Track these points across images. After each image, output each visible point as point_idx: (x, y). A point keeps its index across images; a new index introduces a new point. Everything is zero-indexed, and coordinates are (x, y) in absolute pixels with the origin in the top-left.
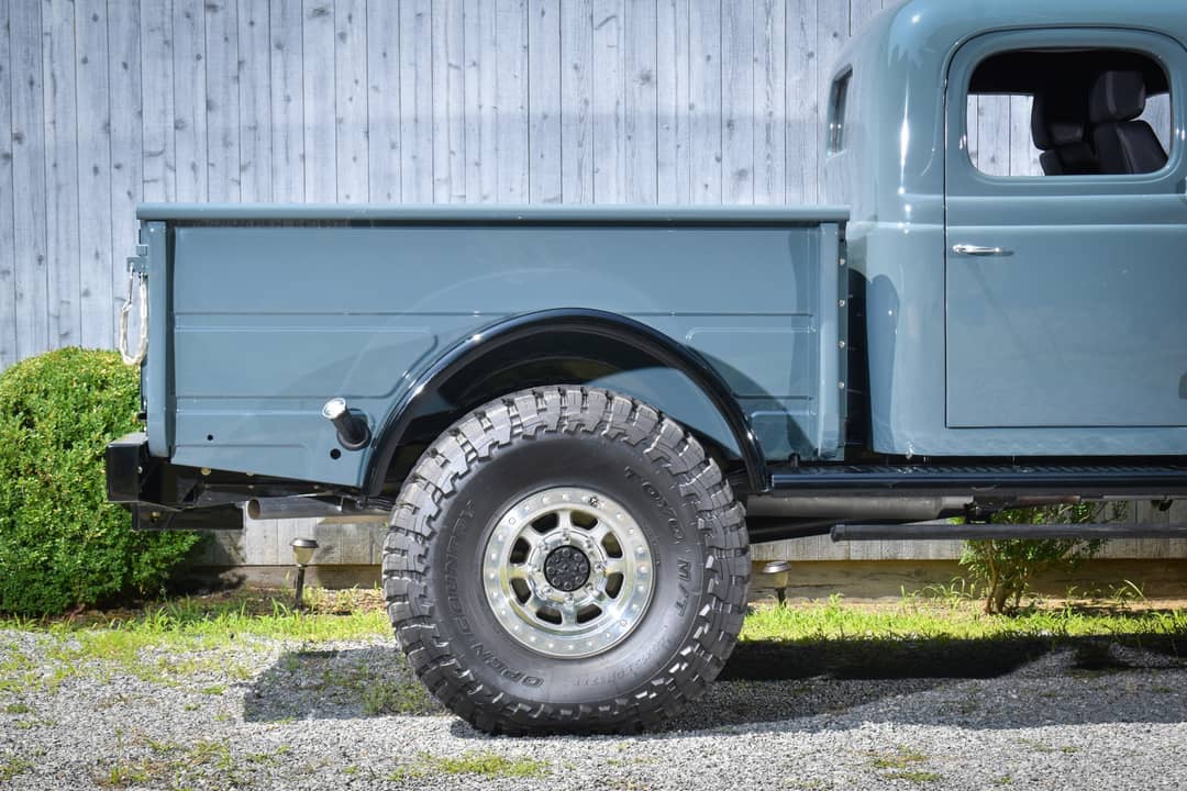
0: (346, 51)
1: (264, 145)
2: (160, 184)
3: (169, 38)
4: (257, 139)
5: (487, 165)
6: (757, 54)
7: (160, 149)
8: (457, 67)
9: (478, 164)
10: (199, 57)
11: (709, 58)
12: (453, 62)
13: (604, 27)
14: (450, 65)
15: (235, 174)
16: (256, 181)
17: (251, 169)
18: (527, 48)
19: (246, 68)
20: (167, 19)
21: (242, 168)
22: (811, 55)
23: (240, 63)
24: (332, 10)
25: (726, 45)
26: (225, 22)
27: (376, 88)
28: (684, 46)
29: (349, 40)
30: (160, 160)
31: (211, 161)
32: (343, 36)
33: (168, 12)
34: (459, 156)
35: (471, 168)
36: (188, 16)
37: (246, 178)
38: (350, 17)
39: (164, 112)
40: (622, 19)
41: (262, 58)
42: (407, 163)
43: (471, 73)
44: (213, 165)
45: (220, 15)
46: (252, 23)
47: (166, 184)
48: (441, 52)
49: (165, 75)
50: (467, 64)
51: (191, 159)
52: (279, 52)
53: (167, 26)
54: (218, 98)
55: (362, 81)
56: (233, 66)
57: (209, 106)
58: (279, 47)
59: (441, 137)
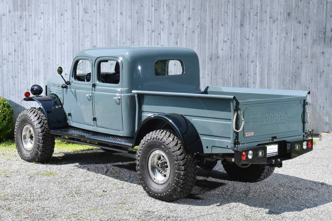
0: (40, 41)
1: (25, 58)
2: (6, 65)
3: (8, 38)
4: (24, 57)
5: (66, 62)
6: (115, 43)
7: (6, 58)
8: (60, 44)
9: (64, 62)
10: (13, 42)
11: (106, 43)
12: (60, 43)
13: (87, 38)
14: (59, 44)
15: (20, 63)
16: (23, 64)
17: (22, 62)
18: (73, 41)
19: (22, 44)
20: (7, 35)
21: (21, 62)
22: (124, 43)
23: (21, 43)
24: (37, 34)
25: (109, 41)
26: (18, 35)
27: (45, 48)
28: (101, 41)
29: (40, 39)
30: (6, 60)
31: (15, 60)
32: (39, 38)
33: (7, 34)
34: (61, 60)
35: (63, 63)
36: (11, 34)
37: (22, 64)
38: (41, 35)
39: (7, 52)
40: (90, 36)
41: (24, 42)
42: (51, 62)
43: (63, 45)
44: (16, 61)
45: (17, 34)
46: (23, 36)
47: (7, 65)
48: (57, 41)
49: (7, 45)
50: (62, 43)
51: (12, 60)
52: (28, 41)
53: (7, 36)
54: (17, 49)
55: (43, 46)
56: (19, 44)
57: (15, 51)
58: (28, 40)
59: (57, 57)
